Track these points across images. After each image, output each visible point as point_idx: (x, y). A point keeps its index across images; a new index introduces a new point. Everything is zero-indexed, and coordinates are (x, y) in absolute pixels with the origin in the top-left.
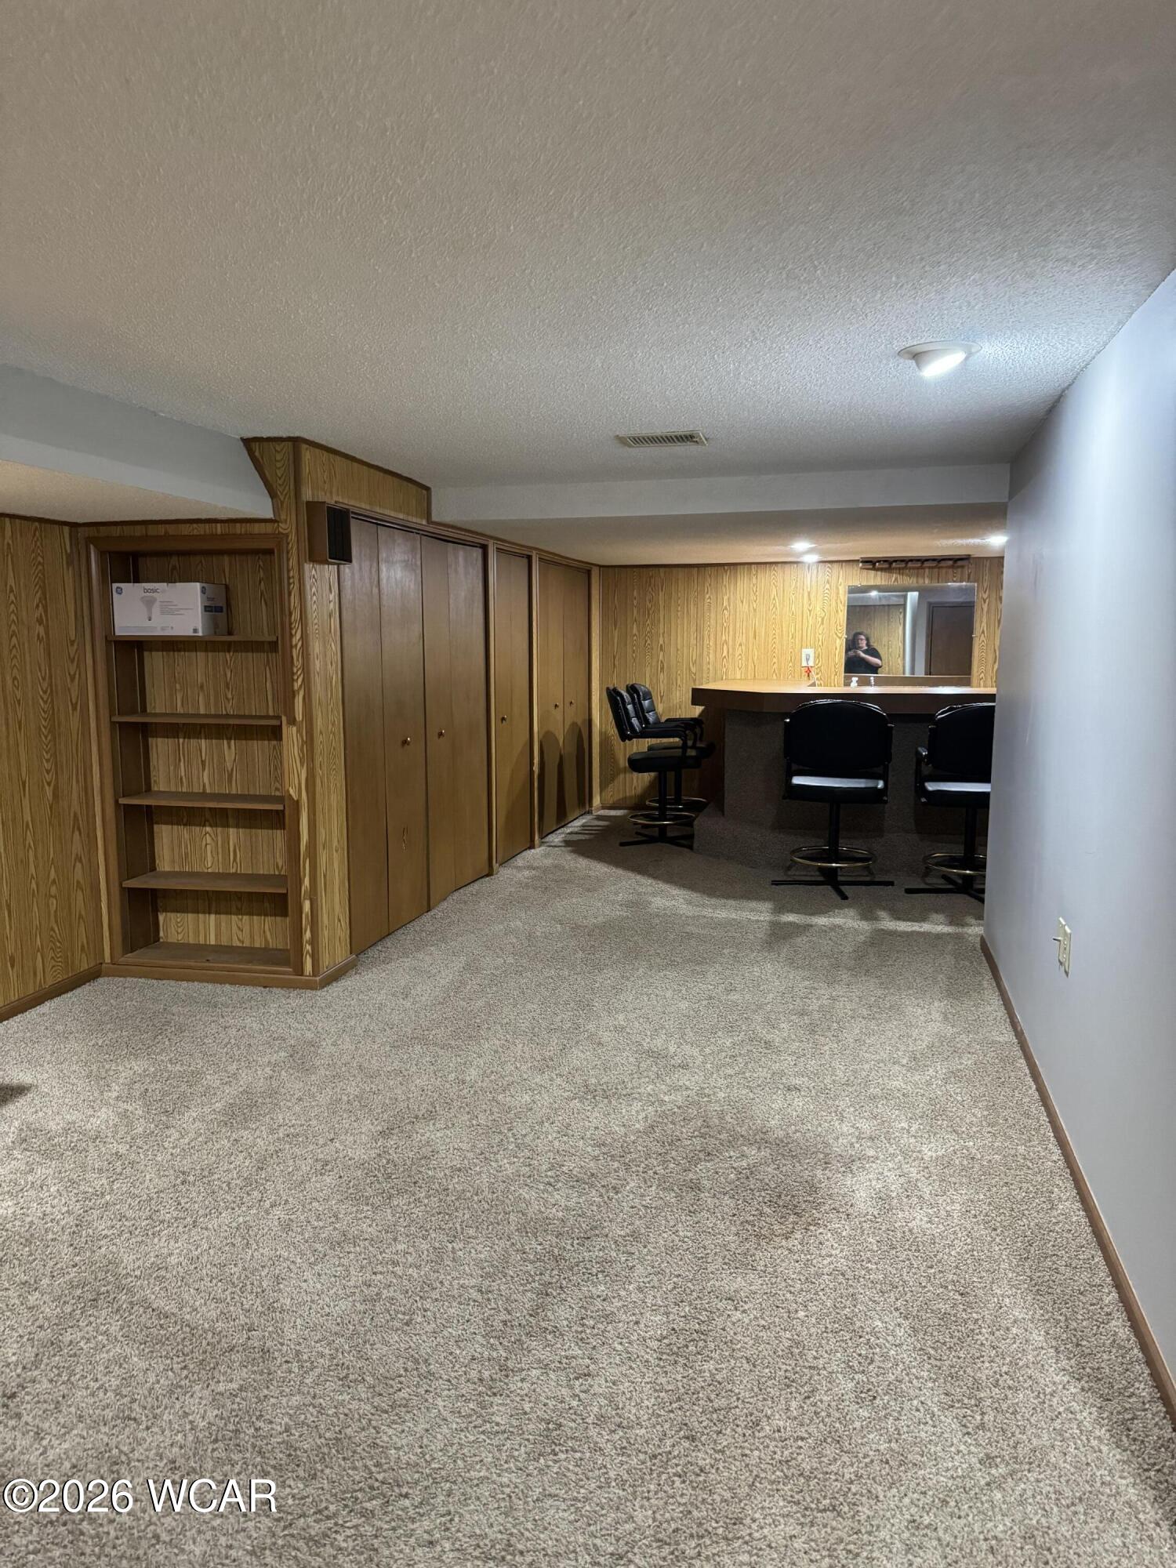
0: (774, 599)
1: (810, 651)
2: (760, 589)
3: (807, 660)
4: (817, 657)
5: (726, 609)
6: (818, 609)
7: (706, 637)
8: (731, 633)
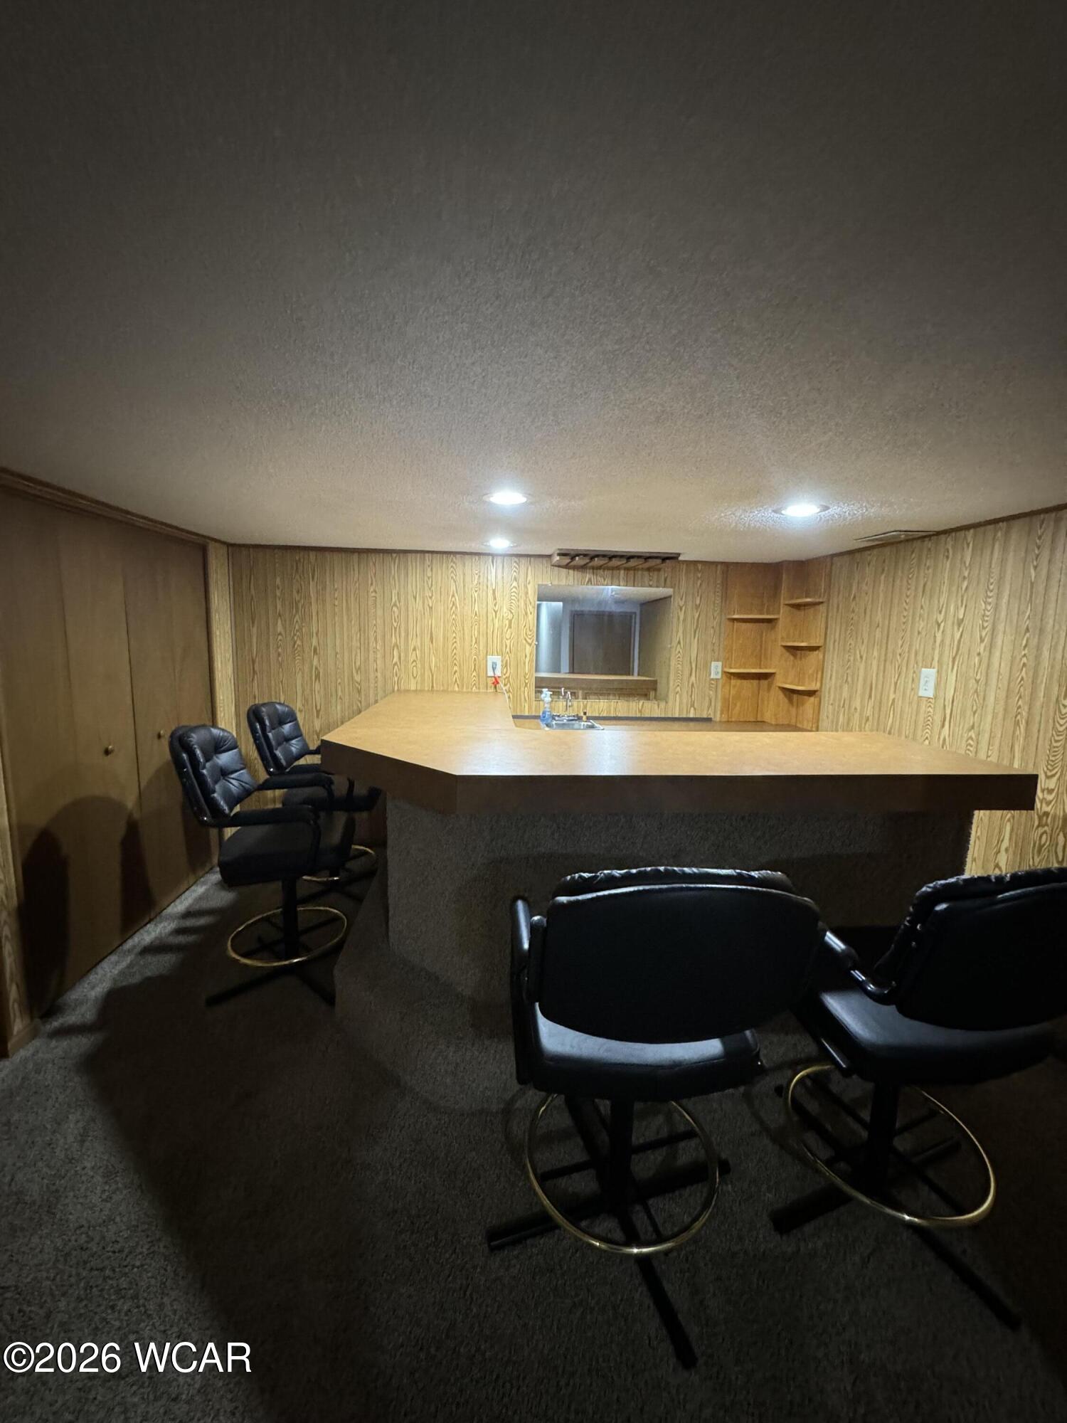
0: (453, 596)
1: (497, 659)
2: (436, 583)
3: (494, 669)
4: (505, 665)
5: (395, 605)
6: (505, 610)
7: (372, 639)
8: (403, 634)
